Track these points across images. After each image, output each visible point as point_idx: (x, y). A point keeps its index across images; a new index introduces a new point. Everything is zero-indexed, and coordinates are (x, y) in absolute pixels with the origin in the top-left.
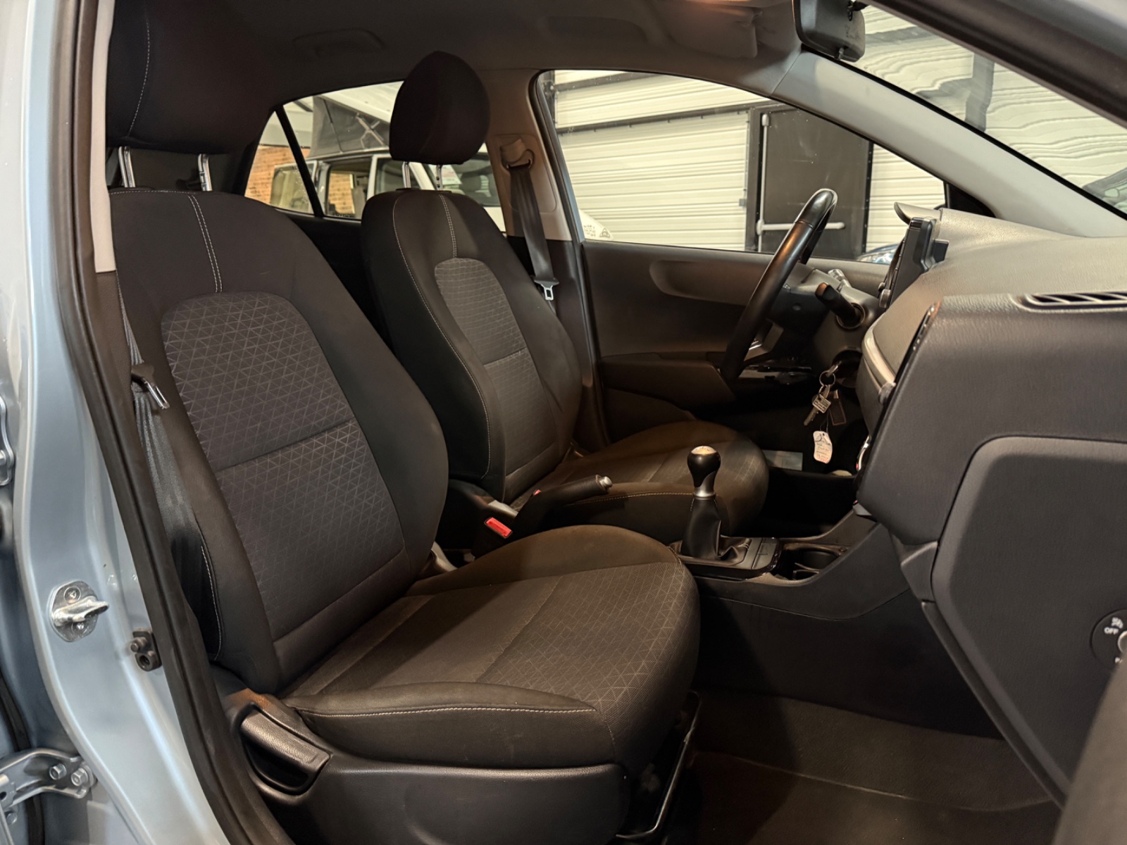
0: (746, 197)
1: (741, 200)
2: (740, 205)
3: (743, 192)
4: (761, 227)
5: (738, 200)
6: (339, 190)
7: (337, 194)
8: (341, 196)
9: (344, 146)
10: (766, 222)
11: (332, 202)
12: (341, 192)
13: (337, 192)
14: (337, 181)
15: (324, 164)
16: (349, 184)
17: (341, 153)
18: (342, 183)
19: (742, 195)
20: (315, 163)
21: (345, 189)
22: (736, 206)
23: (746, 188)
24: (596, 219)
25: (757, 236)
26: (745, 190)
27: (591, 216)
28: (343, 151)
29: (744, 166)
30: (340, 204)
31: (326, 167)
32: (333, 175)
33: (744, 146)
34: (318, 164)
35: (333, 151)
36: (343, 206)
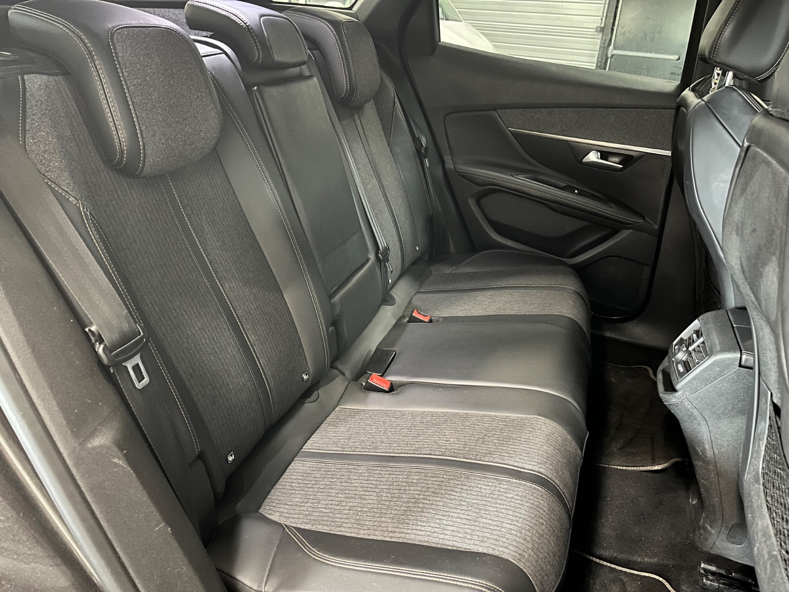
2: (596, 31)
4: (612, 52)
5: (595, 27)
10: (615, 48)
22: (593, 32)
26: (602, 19)
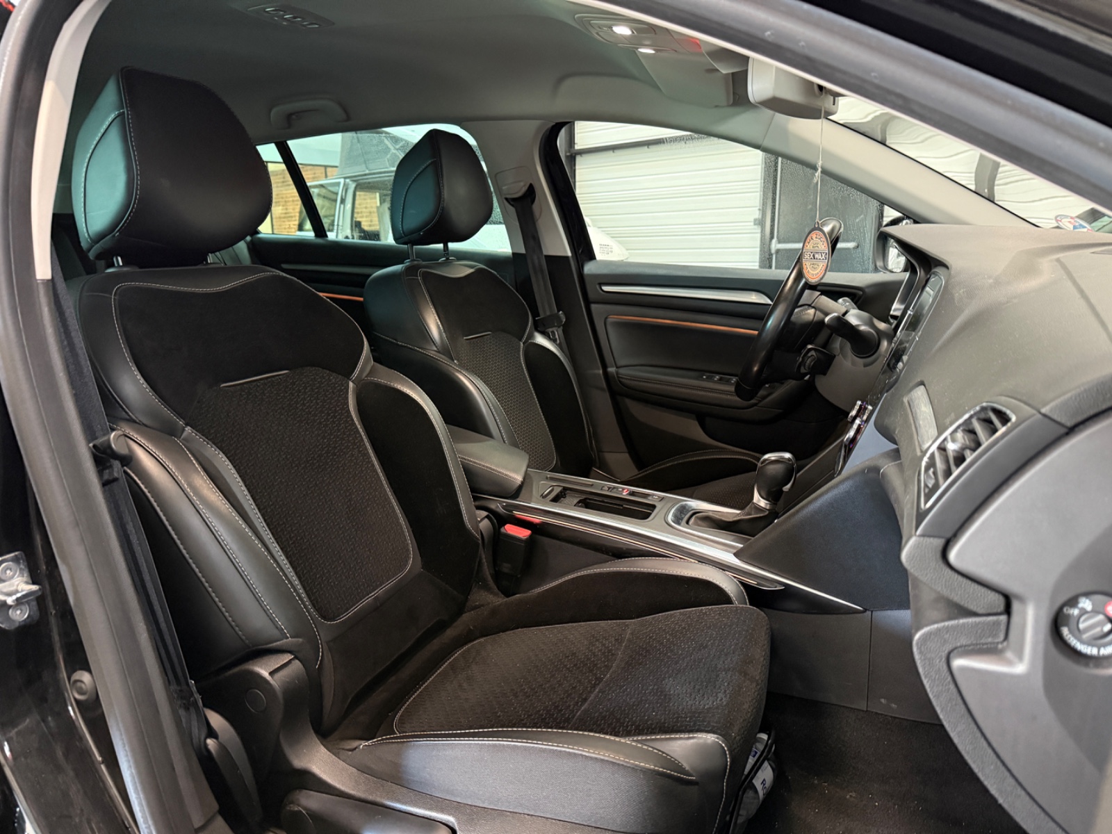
0: (760, 217)
1: (755, 220)
3: (758, 212)
6: (366, 208)
7: (364, 212)
8: (368, 214)
9: (372, 166)
11: (358, 220)
12: (368, 210)
13: (364, 210)
14: (365, 199)
15: (351, 183)
16: (376, 203)
17: (367, 172)
18: (369, 201)
19: (757, 215)
20: (342, 181)
21: (372, 207)
23: (761, 208)
24: (612, 237)
25: (771, 255)
27: (608, 234)
28: (369, 170)
29: (759, 186)
30: (366, 221)
31: (352, 186)
32: (358, 193)
33: (760, 167)
34: (345, 181)
35: (359, 170)
36: (370, 223)
